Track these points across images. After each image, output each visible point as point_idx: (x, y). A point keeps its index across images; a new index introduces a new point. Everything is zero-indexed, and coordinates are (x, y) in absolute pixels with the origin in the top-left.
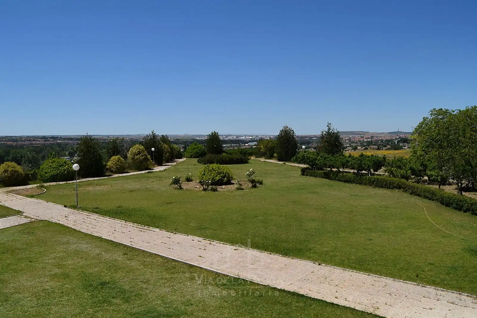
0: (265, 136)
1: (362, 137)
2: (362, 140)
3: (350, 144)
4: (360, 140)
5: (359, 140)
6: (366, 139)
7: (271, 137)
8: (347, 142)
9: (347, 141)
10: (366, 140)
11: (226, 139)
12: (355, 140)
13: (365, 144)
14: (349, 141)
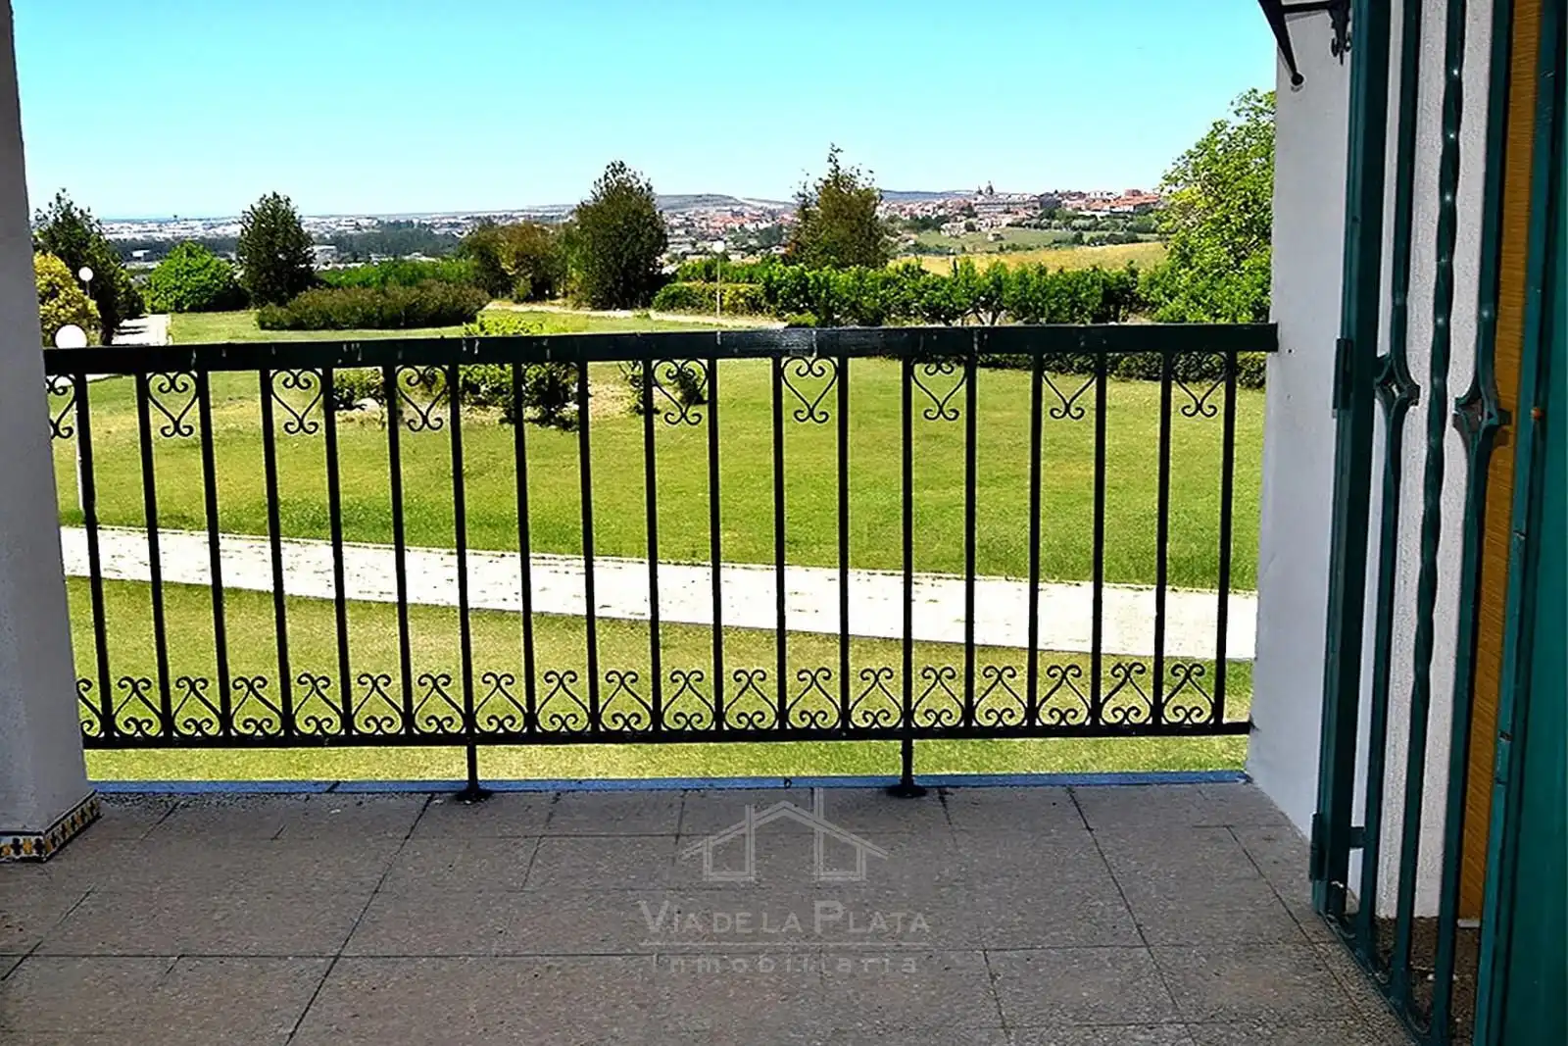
0: (333, 220)
1: (735, 214)
2: (737, 227)
3: (694, 244)
4: (729, 226)
5: (725, 227)
6: (752, 221)
7: (360, 222)
8: (678, 235)
9: (677, 232)
10: (754, 226)
11: (162, 235)
12: (708, 226)
13: (753, 242)
14: (687, 232)
